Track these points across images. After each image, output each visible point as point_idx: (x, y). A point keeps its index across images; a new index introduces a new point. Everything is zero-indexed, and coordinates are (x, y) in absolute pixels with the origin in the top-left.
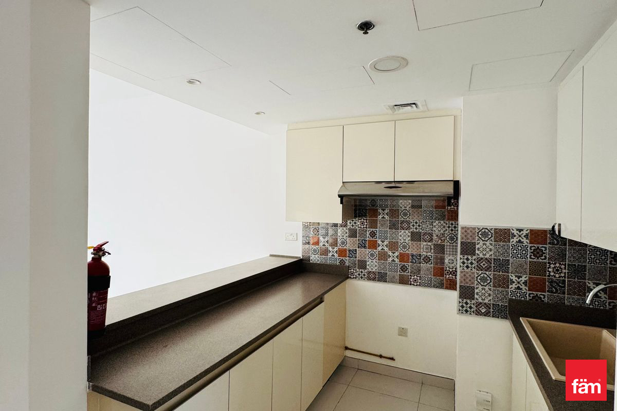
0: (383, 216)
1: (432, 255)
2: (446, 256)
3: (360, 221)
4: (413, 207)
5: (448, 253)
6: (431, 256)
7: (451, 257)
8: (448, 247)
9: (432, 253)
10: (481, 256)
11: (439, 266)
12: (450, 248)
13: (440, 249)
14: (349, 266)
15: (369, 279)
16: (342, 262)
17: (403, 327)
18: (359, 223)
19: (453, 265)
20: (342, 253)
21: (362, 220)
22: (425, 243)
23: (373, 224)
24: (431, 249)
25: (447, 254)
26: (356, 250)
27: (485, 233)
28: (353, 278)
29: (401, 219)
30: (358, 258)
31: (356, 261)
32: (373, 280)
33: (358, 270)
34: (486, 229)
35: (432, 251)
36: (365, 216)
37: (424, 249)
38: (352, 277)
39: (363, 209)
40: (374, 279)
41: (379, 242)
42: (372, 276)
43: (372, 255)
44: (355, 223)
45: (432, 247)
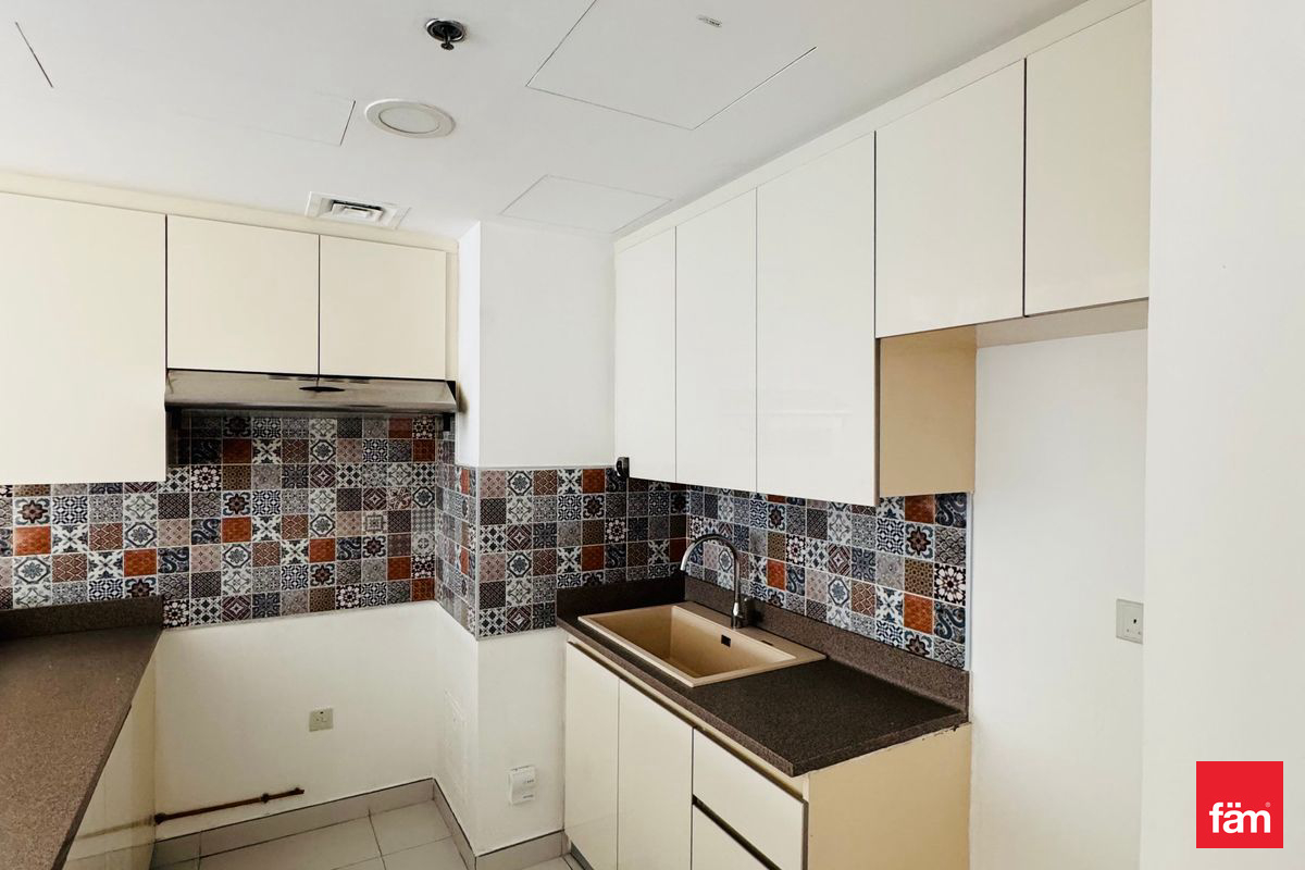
0: (266, 459)
1: (386, 535)
2: (413, 533)
3: (197, 472)
4: (341, 434)
5: (418, 526)
6: (383, 537)
7: (424, 535)
8: (418, 515)
9: (384, 532)
10: (515, 523)
11: (400, 556)
12: (420, 518)
13: (400, 521)
14: (163, 597)
15: (229, 617)
16: (140, 589)
17: (321, 708)
18: (195, 479)
19: (427, 550)
20: (136, 563)
21: (205, 470)
22: (369, 513)
23: (239, 478)
24: (383, 523)
25: (415, 530)
26: (186, 549)
27: (519, 480)
28: (179, 625)
29: (313, 462)
30: (194, 568)
31: (187, 579)
32: (240, 618)
33: (192, 601)
34: (522, 472)
35: (386, 527)
36: (214, 459)
37: (369, 524)
38: (175, 623)
39: (206, 442)
40: (242, 616)
41: (257, 521)
42: (238, 608)
43: (235, 556)
44: (182, 479)
45: (386, 518)
